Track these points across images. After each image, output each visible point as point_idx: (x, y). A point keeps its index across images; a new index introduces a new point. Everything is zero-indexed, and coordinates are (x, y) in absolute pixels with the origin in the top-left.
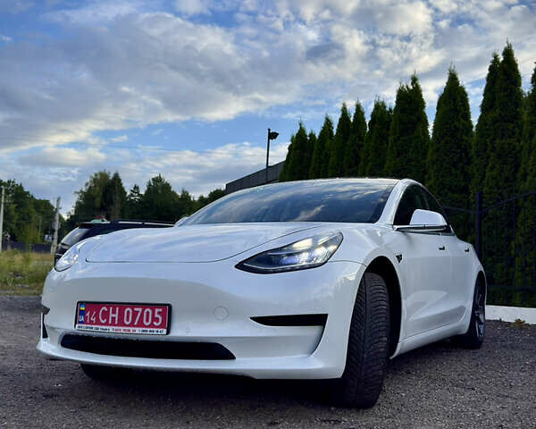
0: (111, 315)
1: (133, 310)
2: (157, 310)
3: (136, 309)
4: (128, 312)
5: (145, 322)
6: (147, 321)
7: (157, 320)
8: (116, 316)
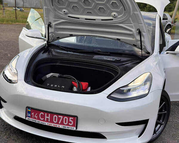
0: (46, 117)
1: (58, 117)
2: (70, 118)
3: (59, 116)
4: (55, 117)
5: (64, 123)
6: (66, 122)
7: (71, 123)
8: (49, 118)
